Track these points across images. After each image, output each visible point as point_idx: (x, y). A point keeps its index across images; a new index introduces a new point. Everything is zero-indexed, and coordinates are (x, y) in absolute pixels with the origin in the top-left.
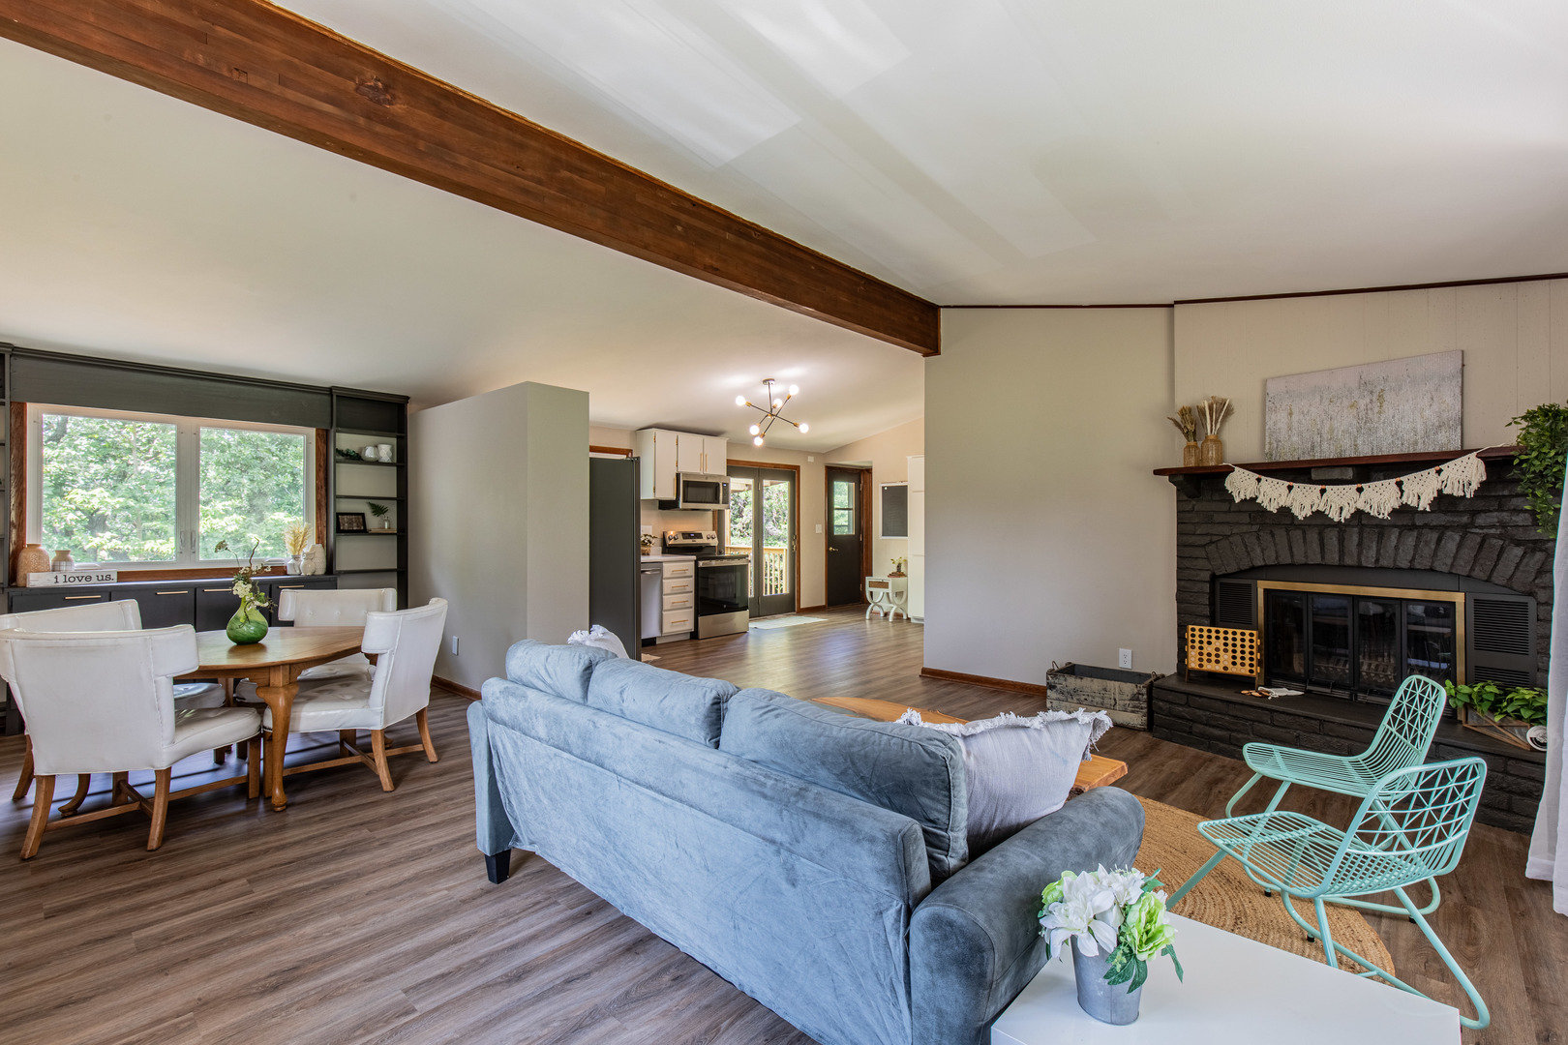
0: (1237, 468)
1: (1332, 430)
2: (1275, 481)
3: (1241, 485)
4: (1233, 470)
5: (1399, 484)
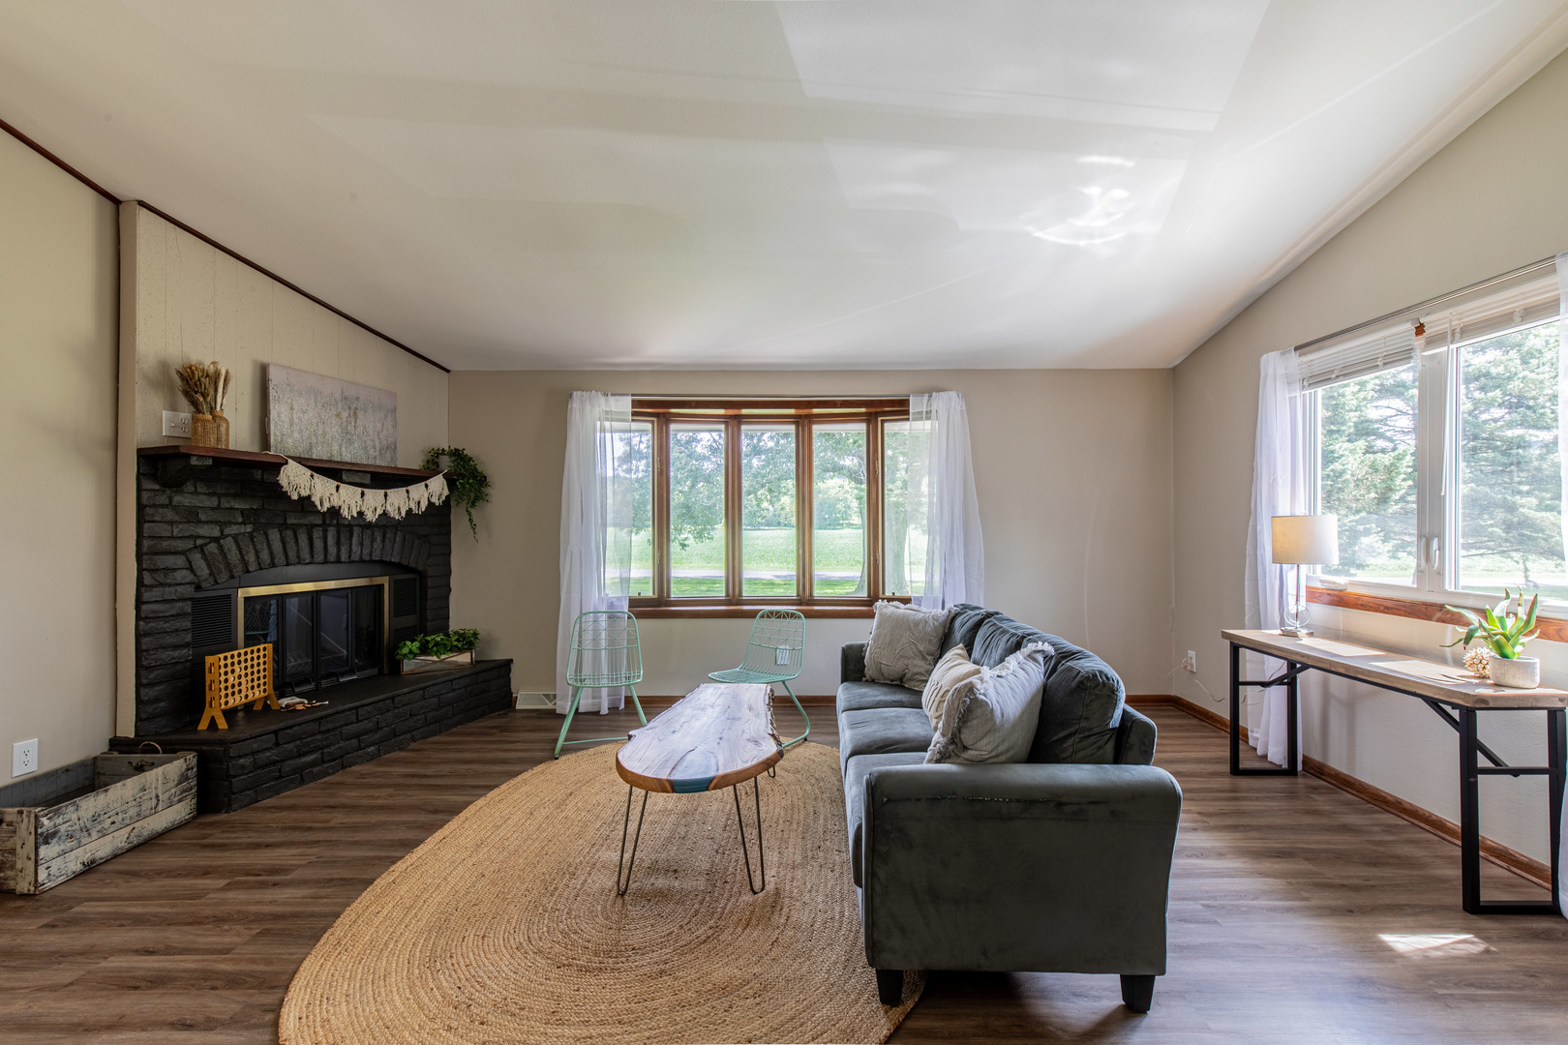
0: (290, 461)
1: (324, 434)
2: (326, 479)
3: (295, 479)
4: (287, 463)
5: (386, 495)
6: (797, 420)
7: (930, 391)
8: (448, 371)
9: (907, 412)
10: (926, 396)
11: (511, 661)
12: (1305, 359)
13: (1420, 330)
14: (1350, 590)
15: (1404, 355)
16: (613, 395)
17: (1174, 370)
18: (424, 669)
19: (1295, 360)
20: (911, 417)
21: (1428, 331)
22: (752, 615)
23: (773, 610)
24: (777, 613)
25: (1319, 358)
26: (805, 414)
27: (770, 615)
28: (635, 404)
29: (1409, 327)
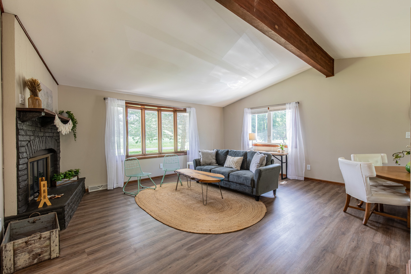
6: (158, 110)
7: (190, 107)
8: (58, 84)
9: (186, 111)
10: (190, 108)
11: (85, 178)
12: (251, 110)
13: (269, 109)
14: (258, 144)
15: (266, 112)
16: (120, 100)
17: (223, 108)
18: (63, 184)
19: (250, 110)
20: (187, 112)
21: (270, 109)
22: (163, 156)
23: (169, 155)
24: (170, 155)
25: (253, 110)
26: (160, 109)
27: (168, 156)
28: (126, 103)
29: (267, 108)
